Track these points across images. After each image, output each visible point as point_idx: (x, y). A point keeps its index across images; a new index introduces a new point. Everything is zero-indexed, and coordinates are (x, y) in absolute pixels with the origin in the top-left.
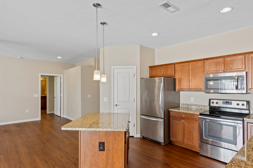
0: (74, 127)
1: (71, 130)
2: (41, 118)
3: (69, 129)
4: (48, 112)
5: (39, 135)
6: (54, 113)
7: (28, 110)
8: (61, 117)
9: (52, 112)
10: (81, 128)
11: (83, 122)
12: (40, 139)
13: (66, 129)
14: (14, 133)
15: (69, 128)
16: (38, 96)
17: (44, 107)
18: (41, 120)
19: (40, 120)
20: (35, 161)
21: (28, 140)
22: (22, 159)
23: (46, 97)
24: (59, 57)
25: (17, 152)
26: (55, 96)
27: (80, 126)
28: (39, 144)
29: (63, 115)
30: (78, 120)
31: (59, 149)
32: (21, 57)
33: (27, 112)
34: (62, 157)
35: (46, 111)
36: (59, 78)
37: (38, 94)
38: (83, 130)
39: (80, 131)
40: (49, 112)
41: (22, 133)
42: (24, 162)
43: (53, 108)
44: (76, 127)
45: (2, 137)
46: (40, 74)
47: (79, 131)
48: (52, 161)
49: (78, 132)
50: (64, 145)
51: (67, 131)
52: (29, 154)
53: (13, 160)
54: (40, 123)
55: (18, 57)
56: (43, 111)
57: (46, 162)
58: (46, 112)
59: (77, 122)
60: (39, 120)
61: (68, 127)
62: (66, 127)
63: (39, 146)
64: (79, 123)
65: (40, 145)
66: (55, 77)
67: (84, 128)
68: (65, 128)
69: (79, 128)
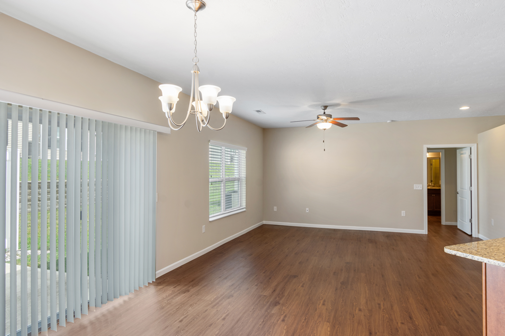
0: (471, 253)
1: (462, 256)
2: (428, 231)
3: (459, 254)
4: (444, 222)
5: (420, 261)
6: (457, 226)
7: (404, 212)
8: (473, 236)
9: (453, 224)
10: (486, 257)
11: (500, 248)
12: (421, 268)
13: (453, 252)
14: (382, 246)
15: (461, 251)
16: (422, 187)
17: (434, 211)
18: (428, 235)
19: (425, 235)
20: (408, 300)
21: (401, 263)
22: (388, 289)
23: (440, 190)
24: (465, 108)
25: (383, 276)
26: (459, 190)
27: (485, 254)
28: (418, 276)
29: (478, 232)
30: (490, 243)
31: (456, 297)
32: (392, 121)
33: (402, 215)
34: (460, 314)
35: (440, 219)
36: (467, 152)
37: (421, 185)
38: (492, 263)
39: (486, 264)
40: (446, 221)
41: (393, 249)
42: (390, 294)
43: (454, 214)
44: (476, 254)
45: (366, 247)
46: (425, 147)
47: (481, 263)
48: (438, 312)
49: (479, 264)
50: (468, 294)
51: (454, 257)
52: (400, 285)
53: (376, 285)
54: (425, 239)
55: (388, 121)
56: (434, 218)
57: (427, 310)
58: (440, 222)
59: (484, 246)
60: (424, 233)
61: (458, 251)
62: (454, 250)
63: (418, 278)
64: (486, 249)
65: (420, 278)
66: (458, 151)
67: (495, 259)
68: (451, 251)
69: (482, 257)
